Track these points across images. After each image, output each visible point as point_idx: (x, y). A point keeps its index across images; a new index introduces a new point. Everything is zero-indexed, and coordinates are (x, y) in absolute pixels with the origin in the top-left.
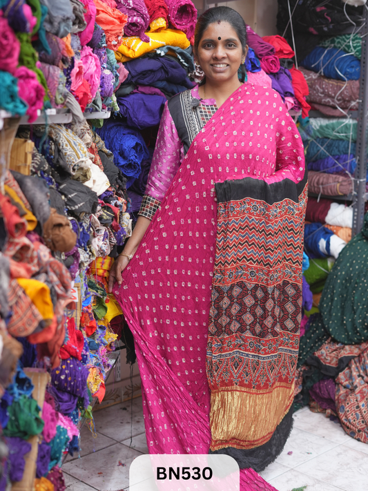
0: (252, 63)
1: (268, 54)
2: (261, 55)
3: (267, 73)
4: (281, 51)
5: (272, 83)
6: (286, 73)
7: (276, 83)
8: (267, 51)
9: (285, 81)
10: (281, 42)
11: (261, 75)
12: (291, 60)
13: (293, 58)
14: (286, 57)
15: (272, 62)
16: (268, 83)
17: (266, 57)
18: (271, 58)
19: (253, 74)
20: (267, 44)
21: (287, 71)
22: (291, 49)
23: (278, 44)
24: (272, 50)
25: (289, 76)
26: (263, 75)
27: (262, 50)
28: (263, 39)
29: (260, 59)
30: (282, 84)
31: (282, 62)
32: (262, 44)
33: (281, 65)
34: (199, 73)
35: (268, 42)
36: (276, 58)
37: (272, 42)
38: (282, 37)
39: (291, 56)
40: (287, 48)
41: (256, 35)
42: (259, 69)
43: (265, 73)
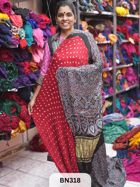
0: (35, 25)
1: (41, 22)
2: (38, 22)
3: (41, 29)
4: (46, 21)
5: (43, 33)
6: (48, 29)
7: (45, 33)
8: (40, 20)
9: (48, 32)
10: (45, 17)
11: (38, 30)
12: (50, 24)
13: (51, 23)
14: (48, 22)
15: (42, 25)
16: (42, 33)
17: (40, 23)
18: (42, 23)
19: (35, 30)
20: (40, 18)
21: (49, 28)
22: (49, 20)
23: (44, 17)
24: (42, 20)
25: (50, 30)
26: (40, 30)
27: (38, 20)
28: (38, 16)
29: (38, 24)
30: (47, 33)
31: (47, 24)
32: (38, 18)
33: (46, 26)
34: (14, 30)
35: (40, 17)
36: (44, 23)
37: (42, 17)
38: (46, 15)
39: (49, 22)
40: (48, 19)
41: (36, 14)
42: (38, 27)
43: (40, 29)
